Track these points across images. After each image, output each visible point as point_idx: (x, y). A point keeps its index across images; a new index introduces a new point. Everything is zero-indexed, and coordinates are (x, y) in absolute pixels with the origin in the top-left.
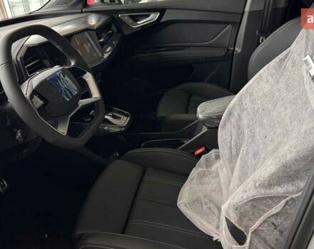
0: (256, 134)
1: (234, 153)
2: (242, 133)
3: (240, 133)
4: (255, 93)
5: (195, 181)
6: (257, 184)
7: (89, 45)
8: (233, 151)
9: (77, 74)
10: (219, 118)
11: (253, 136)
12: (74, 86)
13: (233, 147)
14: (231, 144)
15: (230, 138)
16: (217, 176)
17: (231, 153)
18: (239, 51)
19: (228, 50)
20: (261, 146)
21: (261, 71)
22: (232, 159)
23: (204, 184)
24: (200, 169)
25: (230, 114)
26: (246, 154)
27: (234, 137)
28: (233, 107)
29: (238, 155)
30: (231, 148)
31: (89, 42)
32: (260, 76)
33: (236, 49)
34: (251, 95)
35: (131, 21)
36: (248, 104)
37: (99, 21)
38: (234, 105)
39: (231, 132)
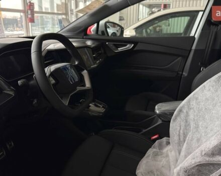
0: (200, 126)
1: (182, 139)
2: (189, 125)
3: (187, 125)
4: (200, 98)
5: (150, 157)
6: (203, 153)
7: (86, 56)
8: (181, 137)
9: (79, 69)
10: (172, 114)
11: (197, 127)
12: (76, 76)
13: (181, 135)
14: (179, 132)
15: (179, 128)
16: (167, 156)
17: (180, 139)
18: (186, 75)
19: (178, 74)
20: (203, 134)
21: (205, 83)
22: (180, 143)
23: (157, 161)
24: (154, 150)
25: (181, 111)
26: (191, 140)
27: (182, 128)
28: (183, 107)
29: (184, 141)
30: (179, 135)
31: (87, 54)
32: (204, 86)
33: (184, 73)
34: (197, 99)
35: (114, 47)
36: (194, 105)
37: (93, 44)
38: (184, 105)
39: (180, 124)
